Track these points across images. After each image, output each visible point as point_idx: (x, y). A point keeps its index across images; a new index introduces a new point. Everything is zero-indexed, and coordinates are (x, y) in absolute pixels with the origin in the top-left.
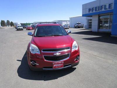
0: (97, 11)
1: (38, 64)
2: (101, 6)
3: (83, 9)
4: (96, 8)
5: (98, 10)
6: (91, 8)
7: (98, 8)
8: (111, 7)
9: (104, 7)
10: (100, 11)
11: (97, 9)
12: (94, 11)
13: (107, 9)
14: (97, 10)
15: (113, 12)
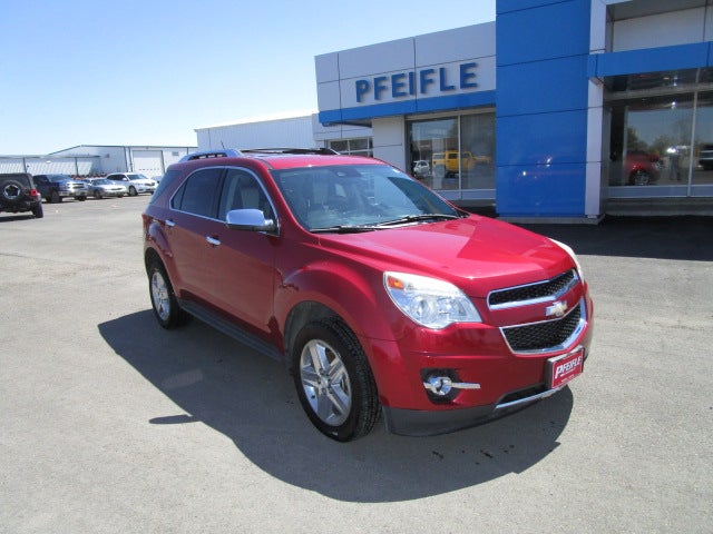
0: (404, 94)
1: (477, 386)
2: (424, 73)
3: (319, 84)
4: (395, 78)
5: (406, 89)
6: (371, 80)
7: (406, 81)
8: (471, 81)
9: (436, 77)
10: (420, 96)
11: (402, 85)
12: (388, 97)
13: (452, 88)
14: (402, 90)
15: (493, 105)
